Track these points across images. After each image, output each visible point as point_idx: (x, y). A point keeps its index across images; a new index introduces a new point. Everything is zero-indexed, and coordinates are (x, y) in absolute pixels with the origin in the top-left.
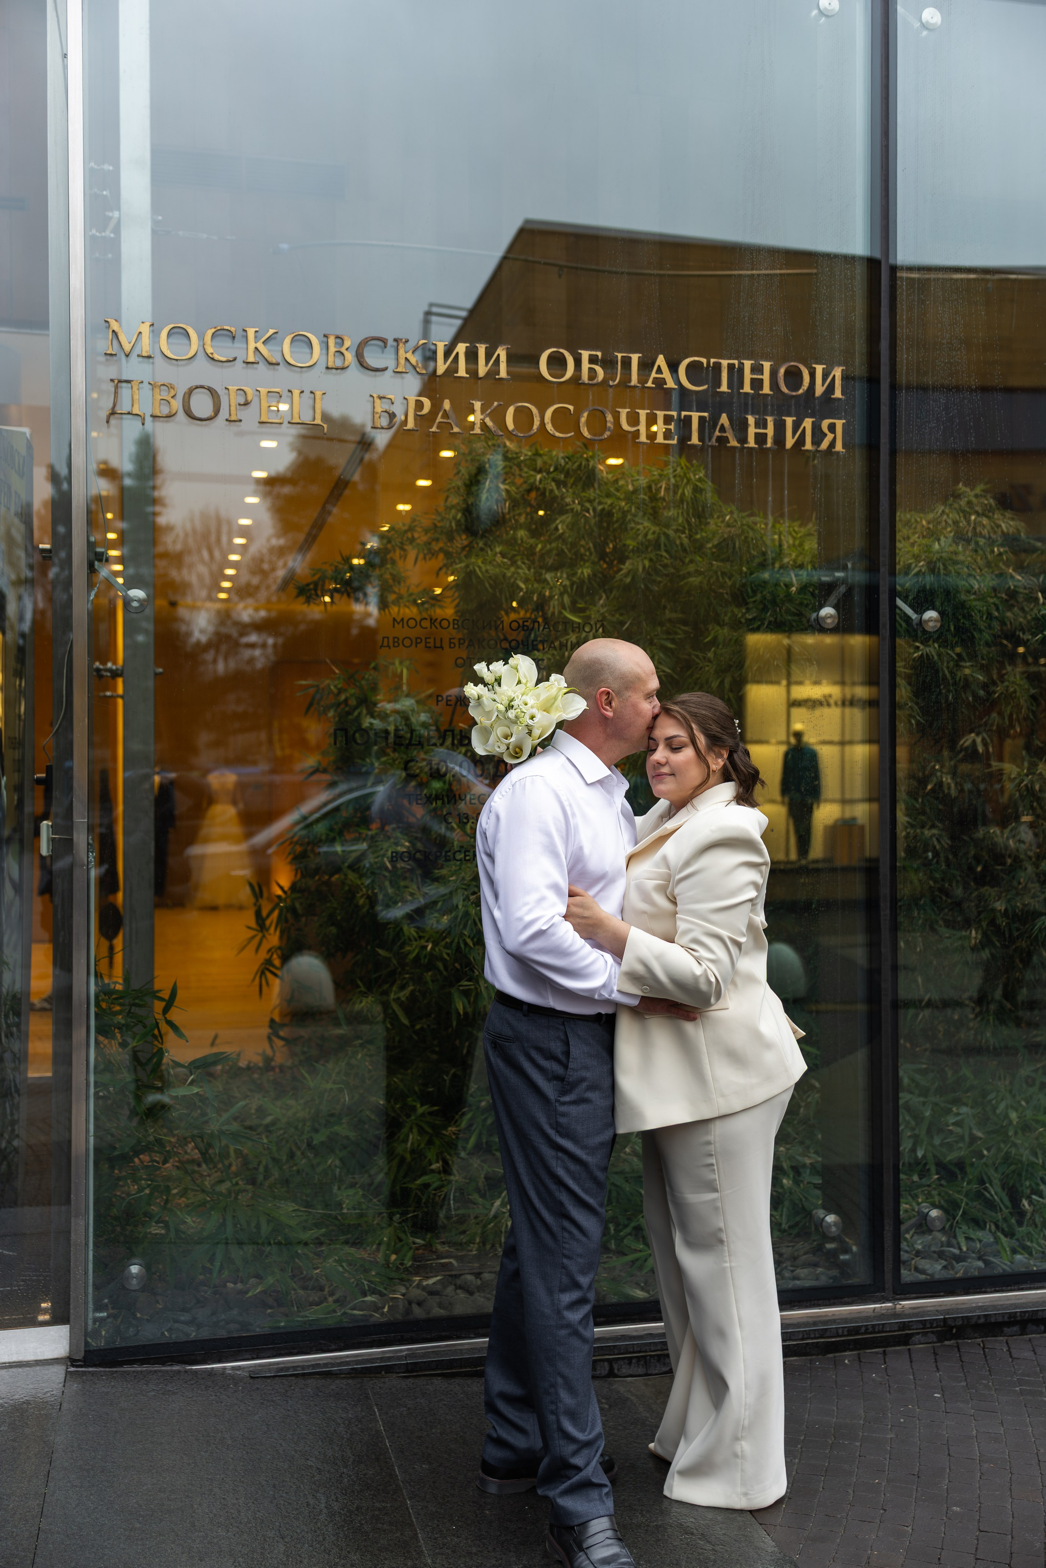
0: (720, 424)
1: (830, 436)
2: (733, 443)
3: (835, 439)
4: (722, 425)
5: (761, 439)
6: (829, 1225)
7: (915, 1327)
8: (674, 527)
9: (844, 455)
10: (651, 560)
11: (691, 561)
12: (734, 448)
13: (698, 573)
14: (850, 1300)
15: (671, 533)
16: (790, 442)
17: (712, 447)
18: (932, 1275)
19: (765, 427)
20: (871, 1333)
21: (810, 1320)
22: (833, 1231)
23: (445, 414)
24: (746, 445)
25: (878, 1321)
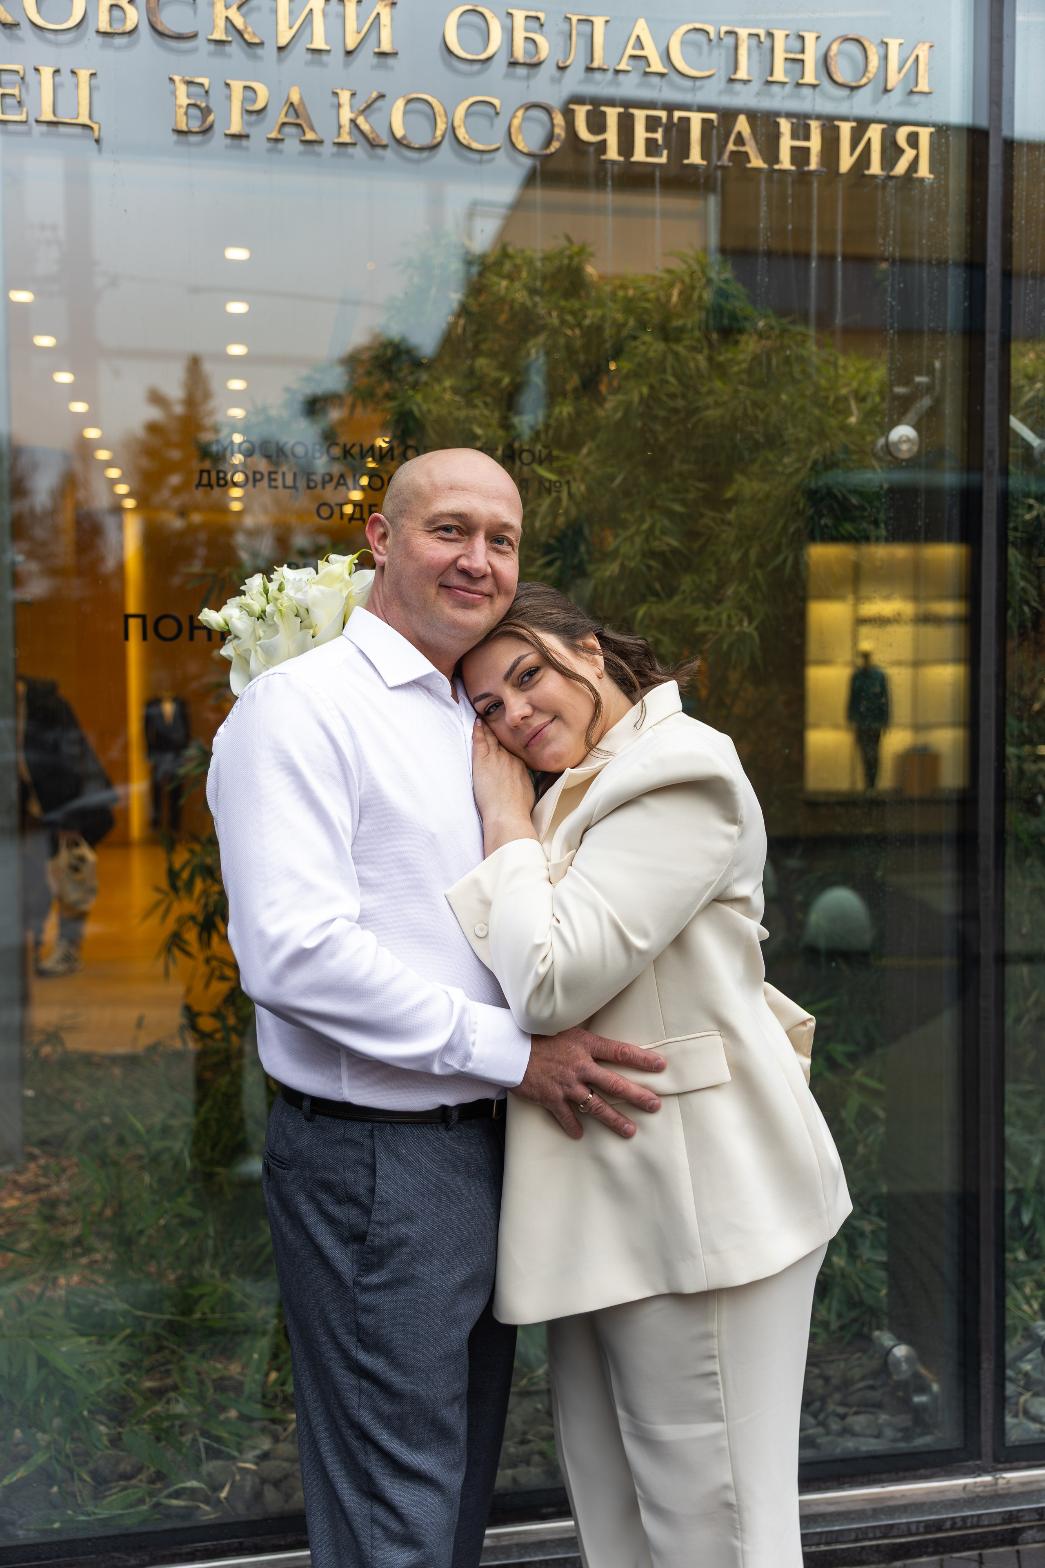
0: (735, 131)
1: (910, 154)
2: (757, 162)
3: (916, 160)
4: (739, 134)
5: (800, 155)
6: (898, 1362)
7: (1027, 1518)
8: (688, 342)
9: (932, 184)
10: (652, 387)
11: (710, 392)
12: (757, 170)
13: (717, 404)
14: (928, 1472)
15: (680, 348)
16: (846, 162)
17: (723, 168)
19: (807, 138)
20: (960, 1529)
21: (868, 1507)
22: (904, 1366)
23: (291, 110)
24: (776, 167)
25: (970, 1509)
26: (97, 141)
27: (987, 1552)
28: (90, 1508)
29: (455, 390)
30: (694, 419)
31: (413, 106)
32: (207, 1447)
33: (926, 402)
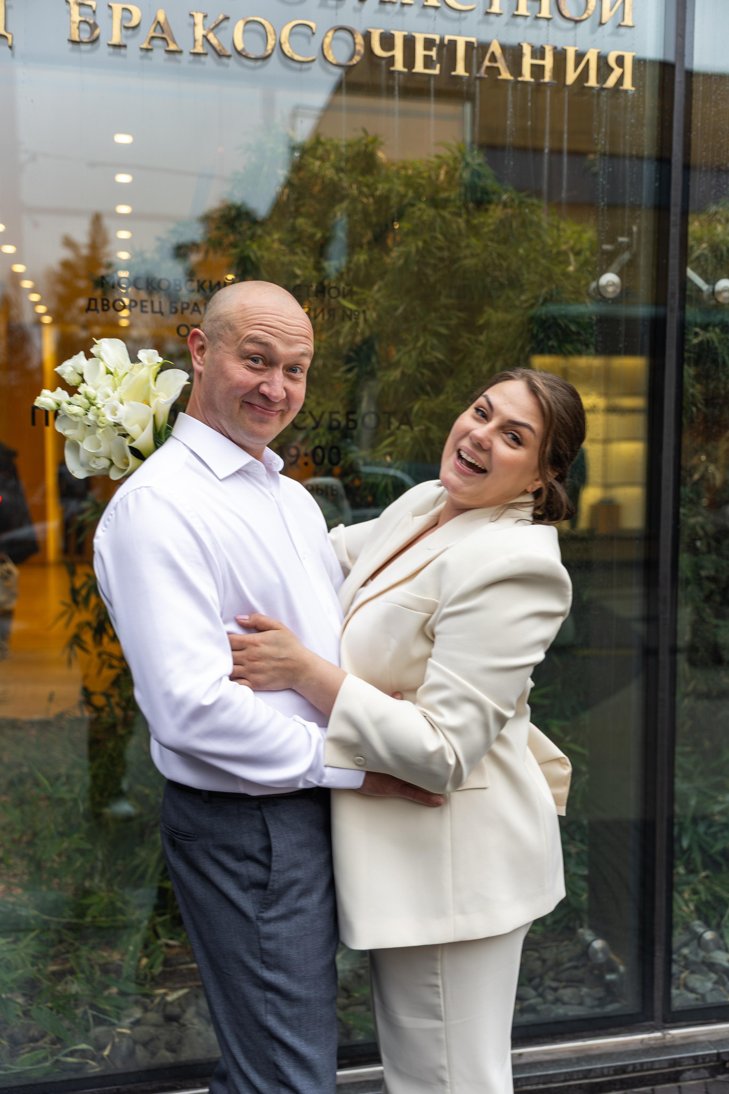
0: (490, 52)
1: (617, 71)
2: (505, 75)
3: (622, 76)
4: (493, 54)
5: (538, 70)
6: (596, 952)
7: (686, 1063)
8: (451, 209)
9: (633, 95)
10: (425, 242)
11: (468, 246)
12: (506, 81)
13: (473, 256)
15: (446, 214)
16: (571, 77)
17: (480, 78)
18: (703, 996)
19: (543, 58)
20: (638, 1071)
21: (574, 1056)
22: (600, 955)
23: (158, 28)
24: (520, 79)
25: (647, 1057)
26: (11, 47)
27: (658, 1087)
28: (7, 1065)
29: (281, 241)
30: (456, 266)
31: (250, 26)
32: (94, 1016)
33: (626, 256)
